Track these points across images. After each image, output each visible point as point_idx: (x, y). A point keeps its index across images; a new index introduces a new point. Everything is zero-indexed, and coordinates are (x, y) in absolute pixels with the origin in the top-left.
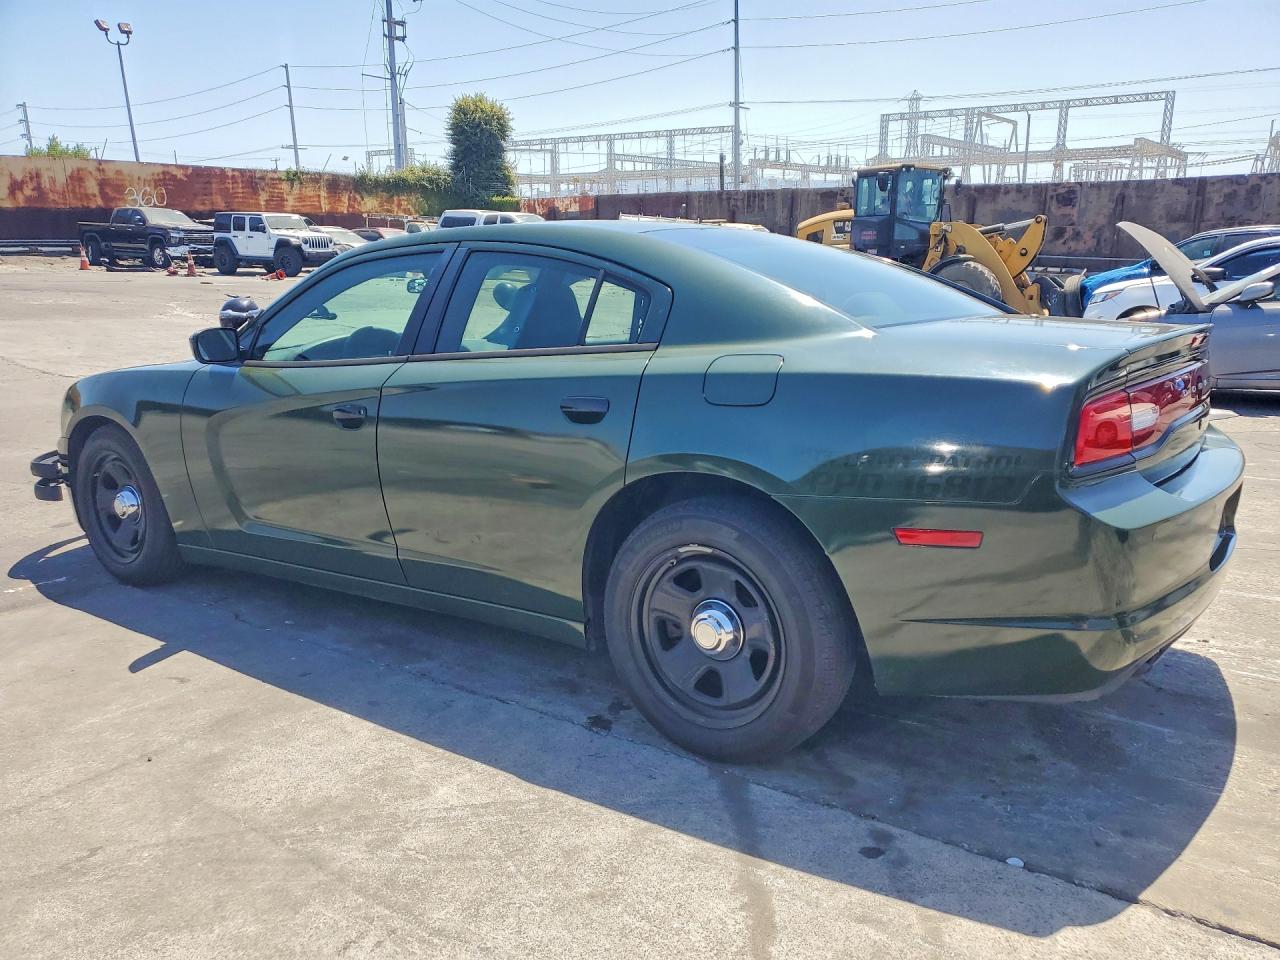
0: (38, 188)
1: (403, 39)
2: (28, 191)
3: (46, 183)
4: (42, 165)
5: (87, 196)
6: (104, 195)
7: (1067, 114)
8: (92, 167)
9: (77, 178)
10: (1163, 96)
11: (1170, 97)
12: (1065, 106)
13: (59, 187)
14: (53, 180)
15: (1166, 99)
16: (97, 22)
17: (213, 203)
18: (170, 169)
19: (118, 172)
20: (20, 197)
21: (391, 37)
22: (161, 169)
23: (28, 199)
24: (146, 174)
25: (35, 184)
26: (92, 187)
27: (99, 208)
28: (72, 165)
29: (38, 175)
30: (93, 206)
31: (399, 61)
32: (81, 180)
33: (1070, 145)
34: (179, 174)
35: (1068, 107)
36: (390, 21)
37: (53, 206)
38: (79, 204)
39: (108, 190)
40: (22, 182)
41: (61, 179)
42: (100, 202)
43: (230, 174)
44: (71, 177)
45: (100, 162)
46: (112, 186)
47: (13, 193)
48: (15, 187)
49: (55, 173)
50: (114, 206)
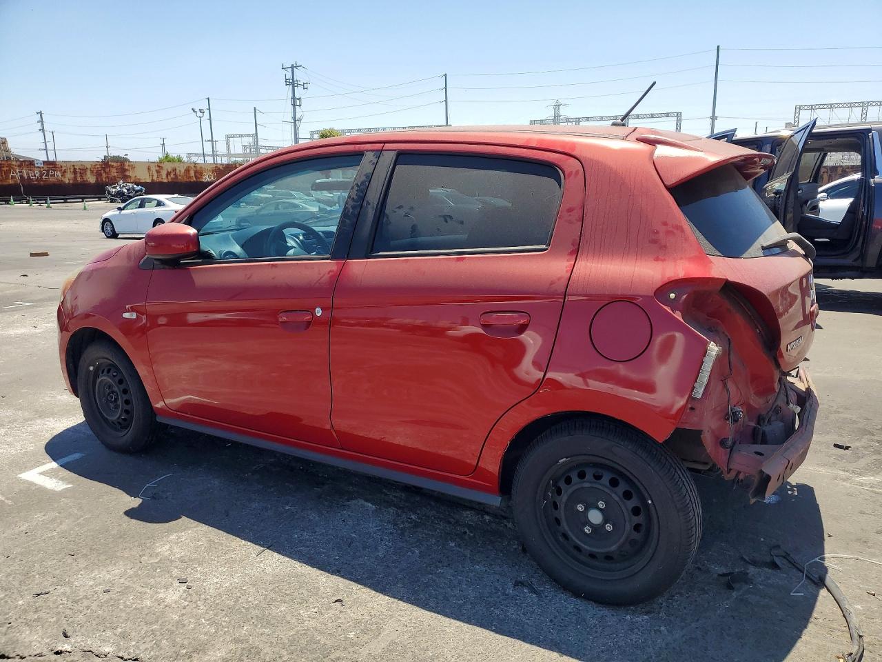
0: (175, 174)
1: (300, 106)
2: (172, 176)
3: (178, 171)
4: (176, 165)
5: (190, 177)
6: (196, 175)
8: (192, 166)
9: (188, 170)
10: (676, 114)
11: (679, 115)
13: (182, 174)
14: (180, 171)
15: (677, 116)
16: (193, 109)
18: (219, 166)
19: (200, 168)
20: (170, 178)
21: (294, 105)
22: (215, 166)
23: (172, 179)
24: (210, 168)
25: (173, 173)
26: (192, 173)
27: (194, 181)
28: (184, 166)
29: (175, 170)
30: (192, 180)
31: (298, 116)
32: (189, 171)
34: (221, 167)
36: (294, 98)
37: (180, 181)
38: (188, 180)
40: (171, 172)
41: (183, 171)
42: (194, 179)
44: (186, 170)
45: (195, 164)
46: (199, 173)
47: (167, 176)
48: (168, 174)
49: (181, 169)
50: (198, 180)
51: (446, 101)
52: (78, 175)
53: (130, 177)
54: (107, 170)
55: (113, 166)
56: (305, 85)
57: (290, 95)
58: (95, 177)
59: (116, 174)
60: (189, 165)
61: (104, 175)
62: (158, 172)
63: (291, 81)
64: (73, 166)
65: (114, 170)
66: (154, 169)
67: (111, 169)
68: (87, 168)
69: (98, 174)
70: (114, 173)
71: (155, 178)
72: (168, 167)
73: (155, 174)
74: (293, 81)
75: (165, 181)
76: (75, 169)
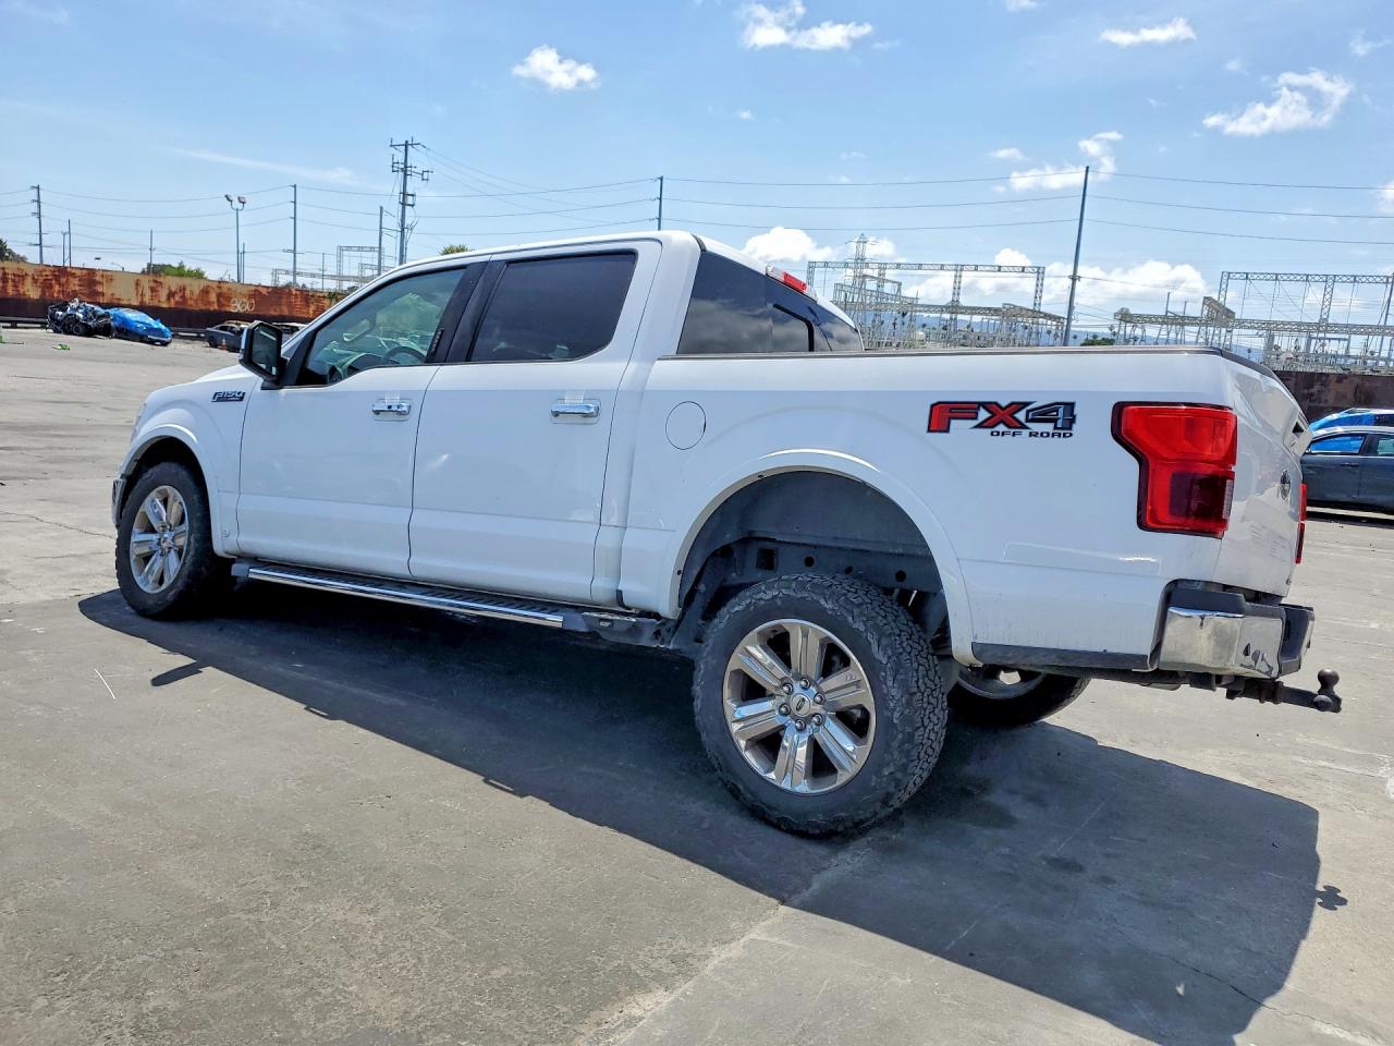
0: (183, 297)
1: (412, 206)
2: (177, 298)
3: (188, 293)
4: (185, 281)
5: (210, 303)
6: (218, 301)
7: (960, 276)
8: (214, 285)
9: (205, 292)
10: (1036, 270)
11: (1041, 272)
12: (959, 269)
13: (195, 297)
14: (192, 292)
15: (1038, 272)
16: (226, 196)
17: (281, 310)
18: (260, 289)
19: (229, 289)
20: (172, 301)
21: (404, 204)
22: (253, 288)
23: (177, 302)
24: (245, 291)
25: (180, 294)
26: (213, 297)
27: (214, 310)
28: (203, 284)
29: (184, 289)
30: (212, 309)
31: (408, 221)
32: (207, 292)
33: (964, 301)
34: (264, 291)
35: (961, 270)
36: (405, 194)
37: (191, 308)
38: (203, 307)
39: (221, 299)
40: (176, 292)
41: (197, 292)
42: (216, 307)
43: (294, 292)
44: (202, 291)
45: (219, 282)
46: (224, 297)
47: (169, 299)
48: (171, 295)
49: (194, 287)
50: (223, 309)
51: (659, 219)
52: (10, 283)
53: (103, 294)
54: (63, 280)
55: (73, 275)
56: (425, 174)
57: (398, 189)
58: (40, 289)
59: (77, 288)
60: (210, 284)
61: (57, 288)
62: (153, 290)
63: (402, 166)
64: (3, 269)
65: (76, 281)
66: (146, 283)
67: (71, 279)
68: (27, 275)
69: (47, 285)
70: (74, 285)
71: (147, 299)
72: (172, 283)
73: (148, 293)
74: (406, 167)
75: (165, 305)
76: (5, 274)
